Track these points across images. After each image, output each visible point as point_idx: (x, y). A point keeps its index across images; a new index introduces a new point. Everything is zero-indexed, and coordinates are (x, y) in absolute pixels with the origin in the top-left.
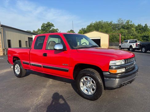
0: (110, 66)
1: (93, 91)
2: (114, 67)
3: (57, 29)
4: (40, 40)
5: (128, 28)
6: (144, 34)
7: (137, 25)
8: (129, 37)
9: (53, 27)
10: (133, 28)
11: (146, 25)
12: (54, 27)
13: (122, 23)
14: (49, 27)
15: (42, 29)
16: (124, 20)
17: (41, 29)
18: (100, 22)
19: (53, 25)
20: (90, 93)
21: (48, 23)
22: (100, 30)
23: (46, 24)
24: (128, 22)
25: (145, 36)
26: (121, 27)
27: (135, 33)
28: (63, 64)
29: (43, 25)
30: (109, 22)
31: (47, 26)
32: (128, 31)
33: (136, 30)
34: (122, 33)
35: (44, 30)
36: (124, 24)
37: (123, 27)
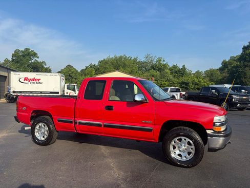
0: (215, 123)
1: (189, 155)
2: (218, 124)
3: (44, 62)
4: (26, 82)
5: (160, 70)
6: (181, 80)
7: (171, 66)
8: (163, 83)
9: (35, 58)
10: (167, 71)
11: (184, 66)
12: (38, 57)
13: (152, 61)
14: (27, 58)
15: (13, 60)
16: (154, 56)
17: (11, 60)
18: (121, 57)
19: (35, 55)
20: (184, 159)
21: (27, 50)
22: (121, 69)
23: (22, 52)
24: (159, 61)
25: (183, 83)
26: (151, 67)
27: (171, 77)
28: (144, 122)
29: (15, 52)
30: (132, 59)
31: (23, 56)
32: (161, 75)
33: (172, 73)
34: (153, 76)
35: (18, 62)
36: (154, 62)
37: (153, 68)
